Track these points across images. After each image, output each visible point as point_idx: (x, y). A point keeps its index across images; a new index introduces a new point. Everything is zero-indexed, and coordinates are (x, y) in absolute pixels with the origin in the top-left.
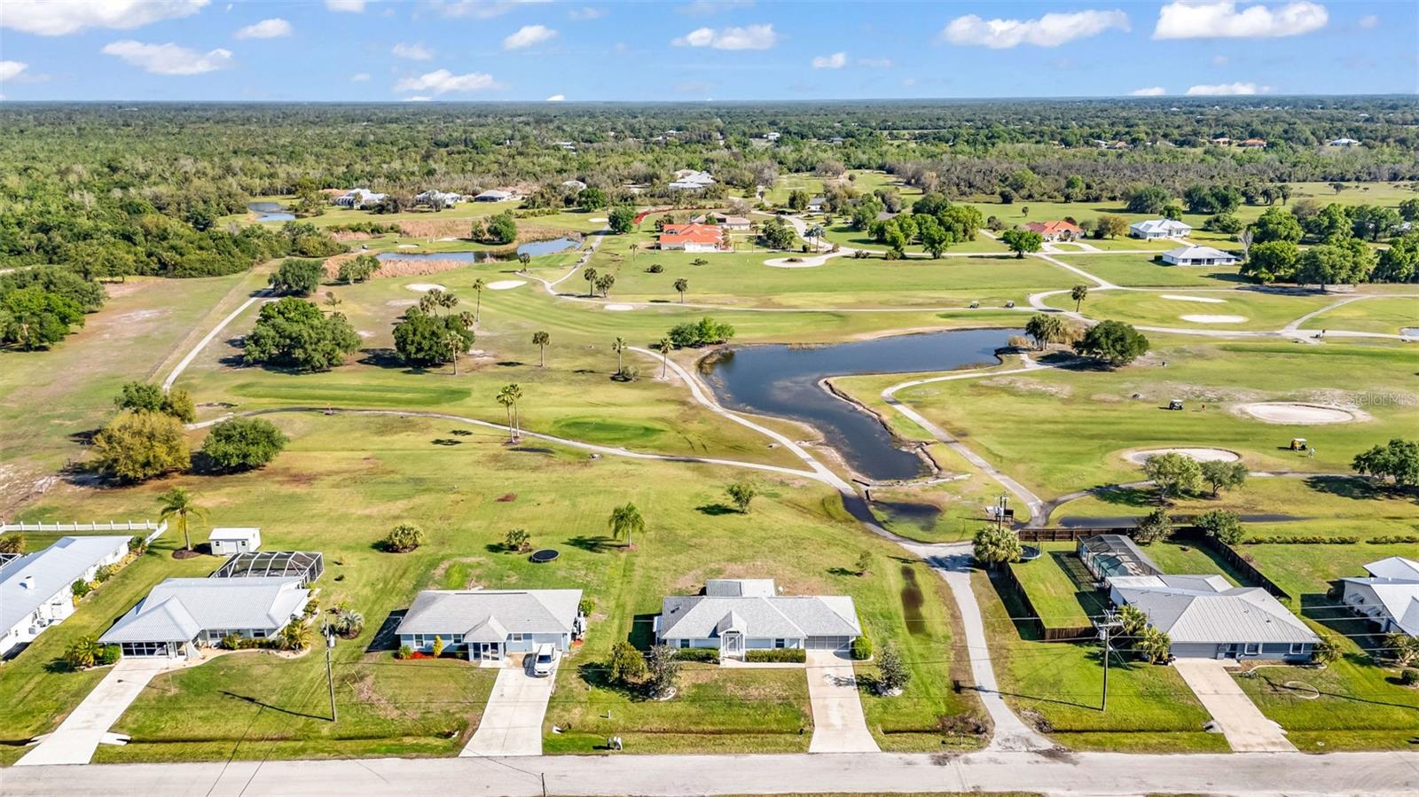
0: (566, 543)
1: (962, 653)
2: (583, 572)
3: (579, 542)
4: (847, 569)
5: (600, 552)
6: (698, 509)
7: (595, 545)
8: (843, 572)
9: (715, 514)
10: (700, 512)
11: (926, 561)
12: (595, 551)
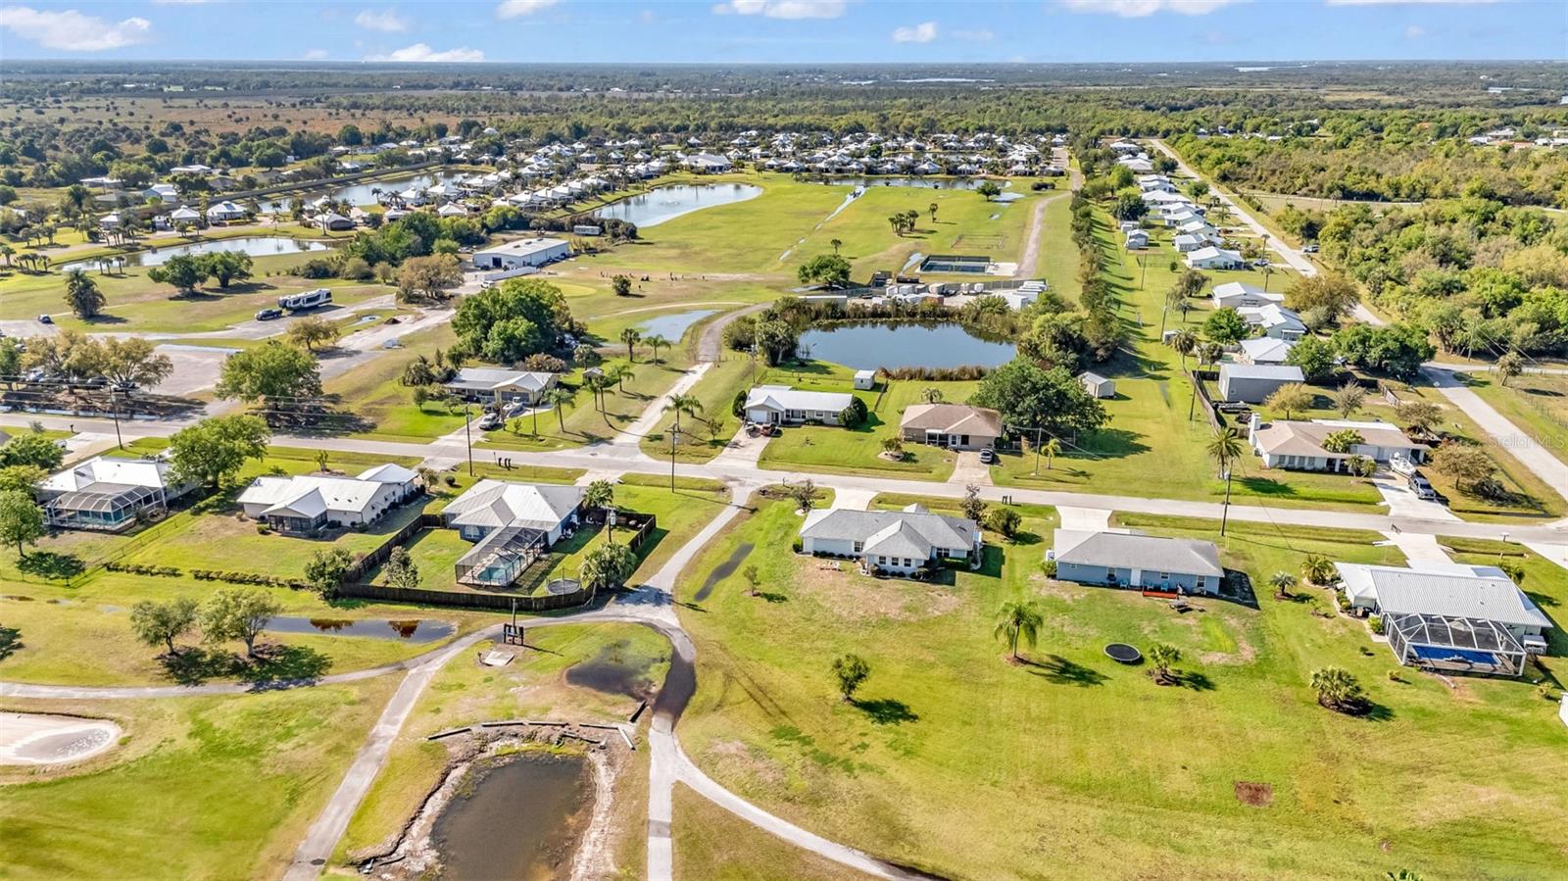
0: (1105, 678)
1: (729, 527)
2: (1066, 629)
3: (1086, 677)
4: (765, 600)
5: (1053, 657)
6: (915, 718)
7: (1063, 671)
8: (770, 598)
9: (891, 704)
10: (913, 711)
11: (671, 601)
12: (1060, 660)
